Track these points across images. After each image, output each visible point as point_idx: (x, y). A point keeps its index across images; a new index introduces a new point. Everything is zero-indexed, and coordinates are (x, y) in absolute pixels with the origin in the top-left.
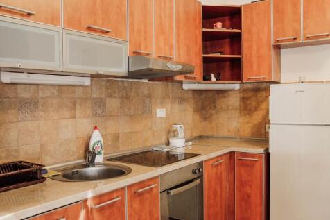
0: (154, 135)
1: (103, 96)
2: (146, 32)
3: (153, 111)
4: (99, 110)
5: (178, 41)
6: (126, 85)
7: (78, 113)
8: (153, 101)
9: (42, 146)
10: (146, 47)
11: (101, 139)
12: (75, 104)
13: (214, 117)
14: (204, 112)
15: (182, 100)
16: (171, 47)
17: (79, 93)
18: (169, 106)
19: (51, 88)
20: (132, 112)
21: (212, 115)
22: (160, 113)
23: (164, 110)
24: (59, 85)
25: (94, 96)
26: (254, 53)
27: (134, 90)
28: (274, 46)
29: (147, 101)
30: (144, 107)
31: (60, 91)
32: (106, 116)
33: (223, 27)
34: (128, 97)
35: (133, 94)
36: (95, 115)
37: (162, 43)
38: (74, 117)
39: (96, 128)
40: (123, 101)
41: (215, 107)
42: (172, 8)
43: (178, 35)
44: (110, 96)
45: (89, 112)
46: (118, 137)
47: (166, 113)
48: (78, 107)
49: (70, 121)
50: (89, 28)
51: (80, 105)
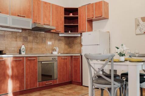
0: (46, 50)
1: (27, 36)
2: (39, 17)
3: (46, 42)
4: (25, 40)
5: (53, 20)
6: (35, 33)
7: (18, 40)
8: (46, 39)
9: (6, 48)
10: (39, 21)
11: (25, 48)
12: (17, 37)
13: (73, 47)
14: (70, 45)
15: (59, 40)
16: (50, 21)
17: (18, 34)
18: (53, 41)
19: (9, 32)
20: (38, 42)
21: (73, 46)
22: (49, 43)
23: (51, 42)
24: (12, 31)
25: (23, 35)
26: (82, 23)
27: (38, 35)
28: (87, 21)
29: (44, 39)
30: (42, 41)
31: (12, 33)
32: (27, 42)
33: (73, 15)
34: (36, 37)
35: (38, 36)
36: (24, 41)
37: (46, 20)
38: (17, 41)
39: (23, 44)
40: (34, 38)
41: (73, 43)
42: (50, 9)
43: (53, 18)
44: (29, 36)
45: (22, 40)
46: (32, 49)
47: (52, 44)
48: (18, 38)
49: (15, 42)
50: (18, 16)
51: (19, 38)
